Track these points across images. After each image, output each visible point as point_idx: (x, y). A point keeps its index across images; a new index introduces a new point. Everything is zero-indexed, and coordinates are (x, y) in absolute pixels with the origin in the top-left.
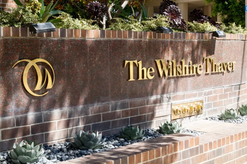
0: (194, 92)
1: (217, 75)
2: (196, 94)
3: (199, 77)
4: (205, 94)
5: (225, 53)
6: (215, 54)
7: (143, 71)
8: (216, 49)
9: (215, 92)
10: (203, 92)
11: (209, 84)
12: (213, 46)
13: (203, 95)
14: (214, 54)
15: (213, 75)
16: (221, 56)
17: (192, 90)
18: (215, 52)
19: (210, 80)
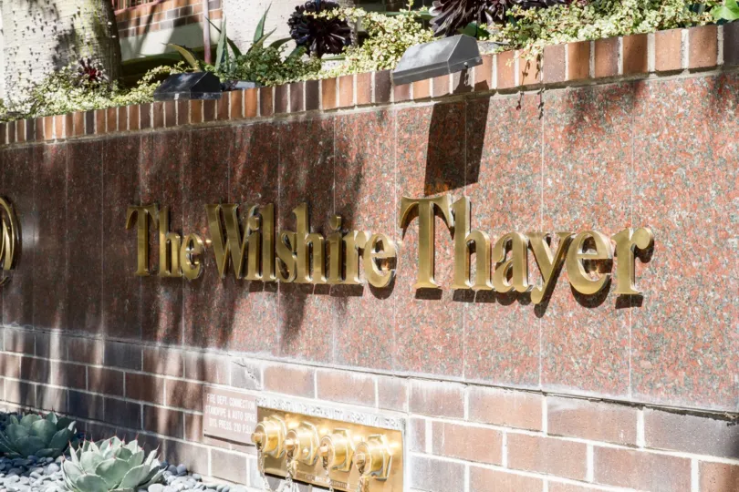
0: (355, 375)
1: (496, 305)
2: (367, 386)
3: (382, 301)
4: (416, 404)
5: (562, 168)
6: (481, 182)
7: (169, 247)
8: (490, 153)
9: (479, 406)
10: (409, 385)
11: (440, 349)
12: (467, 132)
13: (406, 406)
14: (474, 180)
15: (467, 305)
16: (529, 189)
17: (349, 364)
18: (482, 167)
19: (449, 329)
